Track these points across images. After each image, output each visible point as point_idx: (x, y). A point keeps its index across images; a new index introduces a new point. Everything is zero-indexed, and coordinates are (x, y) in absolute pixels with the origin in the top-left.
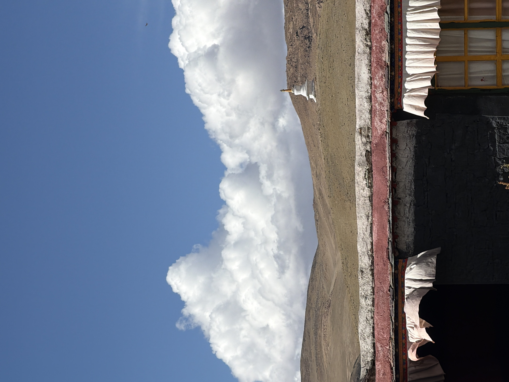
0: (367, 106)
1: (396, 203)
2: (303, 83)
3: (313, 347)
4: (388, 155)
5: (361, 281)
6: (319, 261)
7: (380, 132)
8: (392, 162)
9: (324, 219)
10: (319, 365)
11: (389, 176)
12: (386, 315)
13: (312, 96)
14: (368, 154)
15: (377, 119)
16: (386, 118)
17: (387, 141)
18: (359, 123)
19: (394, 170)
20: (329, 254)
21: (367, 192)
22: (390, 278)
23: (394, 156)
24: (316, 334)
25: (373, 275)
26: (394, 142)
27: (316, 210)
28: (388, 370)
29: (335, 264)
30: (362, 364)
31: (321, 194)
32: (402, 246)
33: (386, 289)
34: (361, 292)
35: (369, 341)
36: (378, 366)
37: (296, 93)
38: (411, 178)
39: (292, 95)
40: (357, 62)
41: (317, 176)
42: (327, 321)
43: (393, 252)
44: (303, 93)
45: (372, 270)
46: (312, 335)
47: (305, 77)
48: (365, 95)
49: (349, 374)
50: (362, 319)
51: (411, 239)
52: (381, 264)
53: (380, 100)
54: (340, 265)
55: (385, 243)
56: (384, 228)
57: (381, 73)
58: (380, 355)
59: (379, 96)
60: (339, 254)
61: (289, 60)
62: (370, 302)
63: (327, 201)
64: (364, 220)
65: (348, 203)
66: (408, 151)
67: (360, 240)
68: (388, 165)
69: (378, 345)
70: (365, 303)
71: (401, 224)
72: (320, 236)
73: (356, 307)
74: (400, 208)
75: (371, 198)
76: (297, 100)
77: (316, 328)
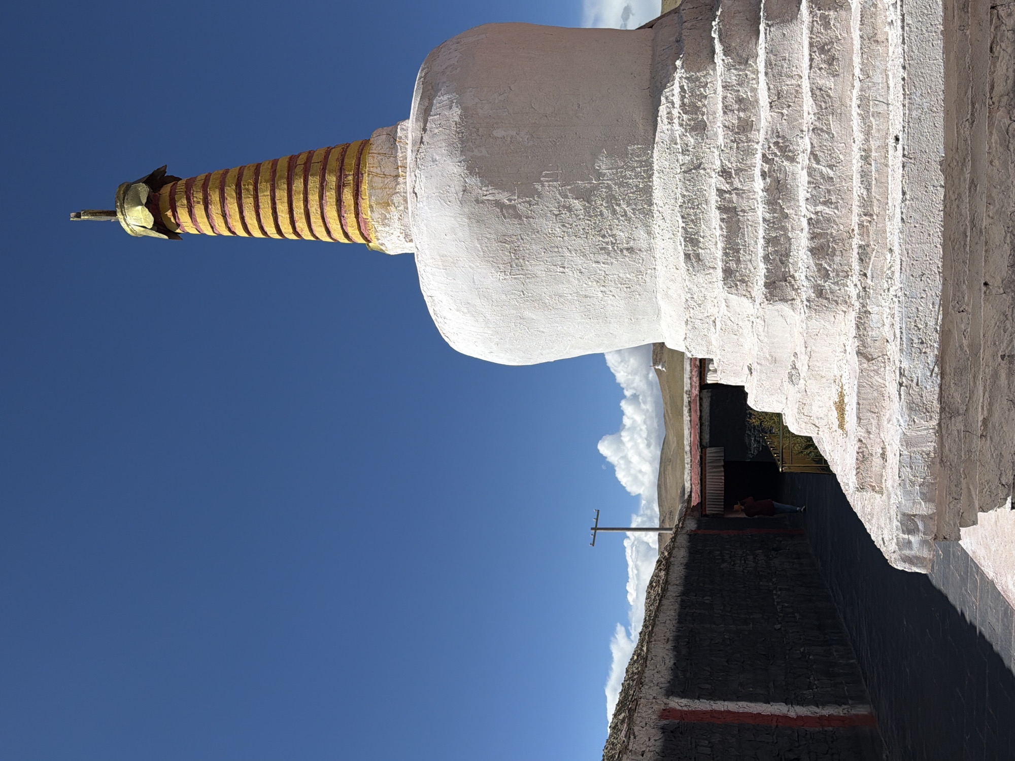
0: (689, 381)
1: (701, 425)
2: (660, 362)
3: (663, 479)
4: (698, 404)
5: (686, 457)
6: (666, 441)
7: (695, 395)
8: (700, 408)
9: (668, 422)
10: (666, 487)
11: (698, 414)
12: (697, 473)
13: (664, 369)
14: (689, 402)
15: (693, 389)
16: (698, 389)
17: (698, 398)
18: (685, 389)
19: (701, 411)
20: (671, 438)
21: (689, 418)
22: (699, 457)
23: (701, 405)
24: (664, 473)
25: (691, 454)
26: (701, 399)
27: (665, 419)
28: (697, 496)
29: (673, 442)
30: (686, 492)
31: (667, 411)
32: (704, 444)
33: (697, 461)
34: (686, 462)
35: (689, 482)
36: (693, 495)
37: (657, 367)
38: (708, 414)
39: (655, 368)
40: (685, 363)
41: (666, 403)
42: (669, 468)
43: (700, 446)
44: (660, 367)
45: (691, 452)
46: (663, 474)
47: (660, 359)
48: (688, 377)
49: (679, 492)
50: (686, 473)
51: (708, 441)
52: (695, 452)
53: (695, 381)
54: (675, 443)
55: (697, 442)
56: (696, 436)
57: (695, 369)
58: (694, 490)
59: (694, 379)
60: (675, 438)
61: (654, 352)
62: (689, 466)
63: (670, 415)
64: (687, 430)
65: (680, 417)
66: (707, 404)
67: (685, 439)
68: (698, 409)
69: (693, 485)
70: (687, 466)
71: (703, 434)
72: (666, 430)
73: (684, 468)
74: (703, 427)
75: (690, 421)
76: (657, 370)
77: (665, 471)
